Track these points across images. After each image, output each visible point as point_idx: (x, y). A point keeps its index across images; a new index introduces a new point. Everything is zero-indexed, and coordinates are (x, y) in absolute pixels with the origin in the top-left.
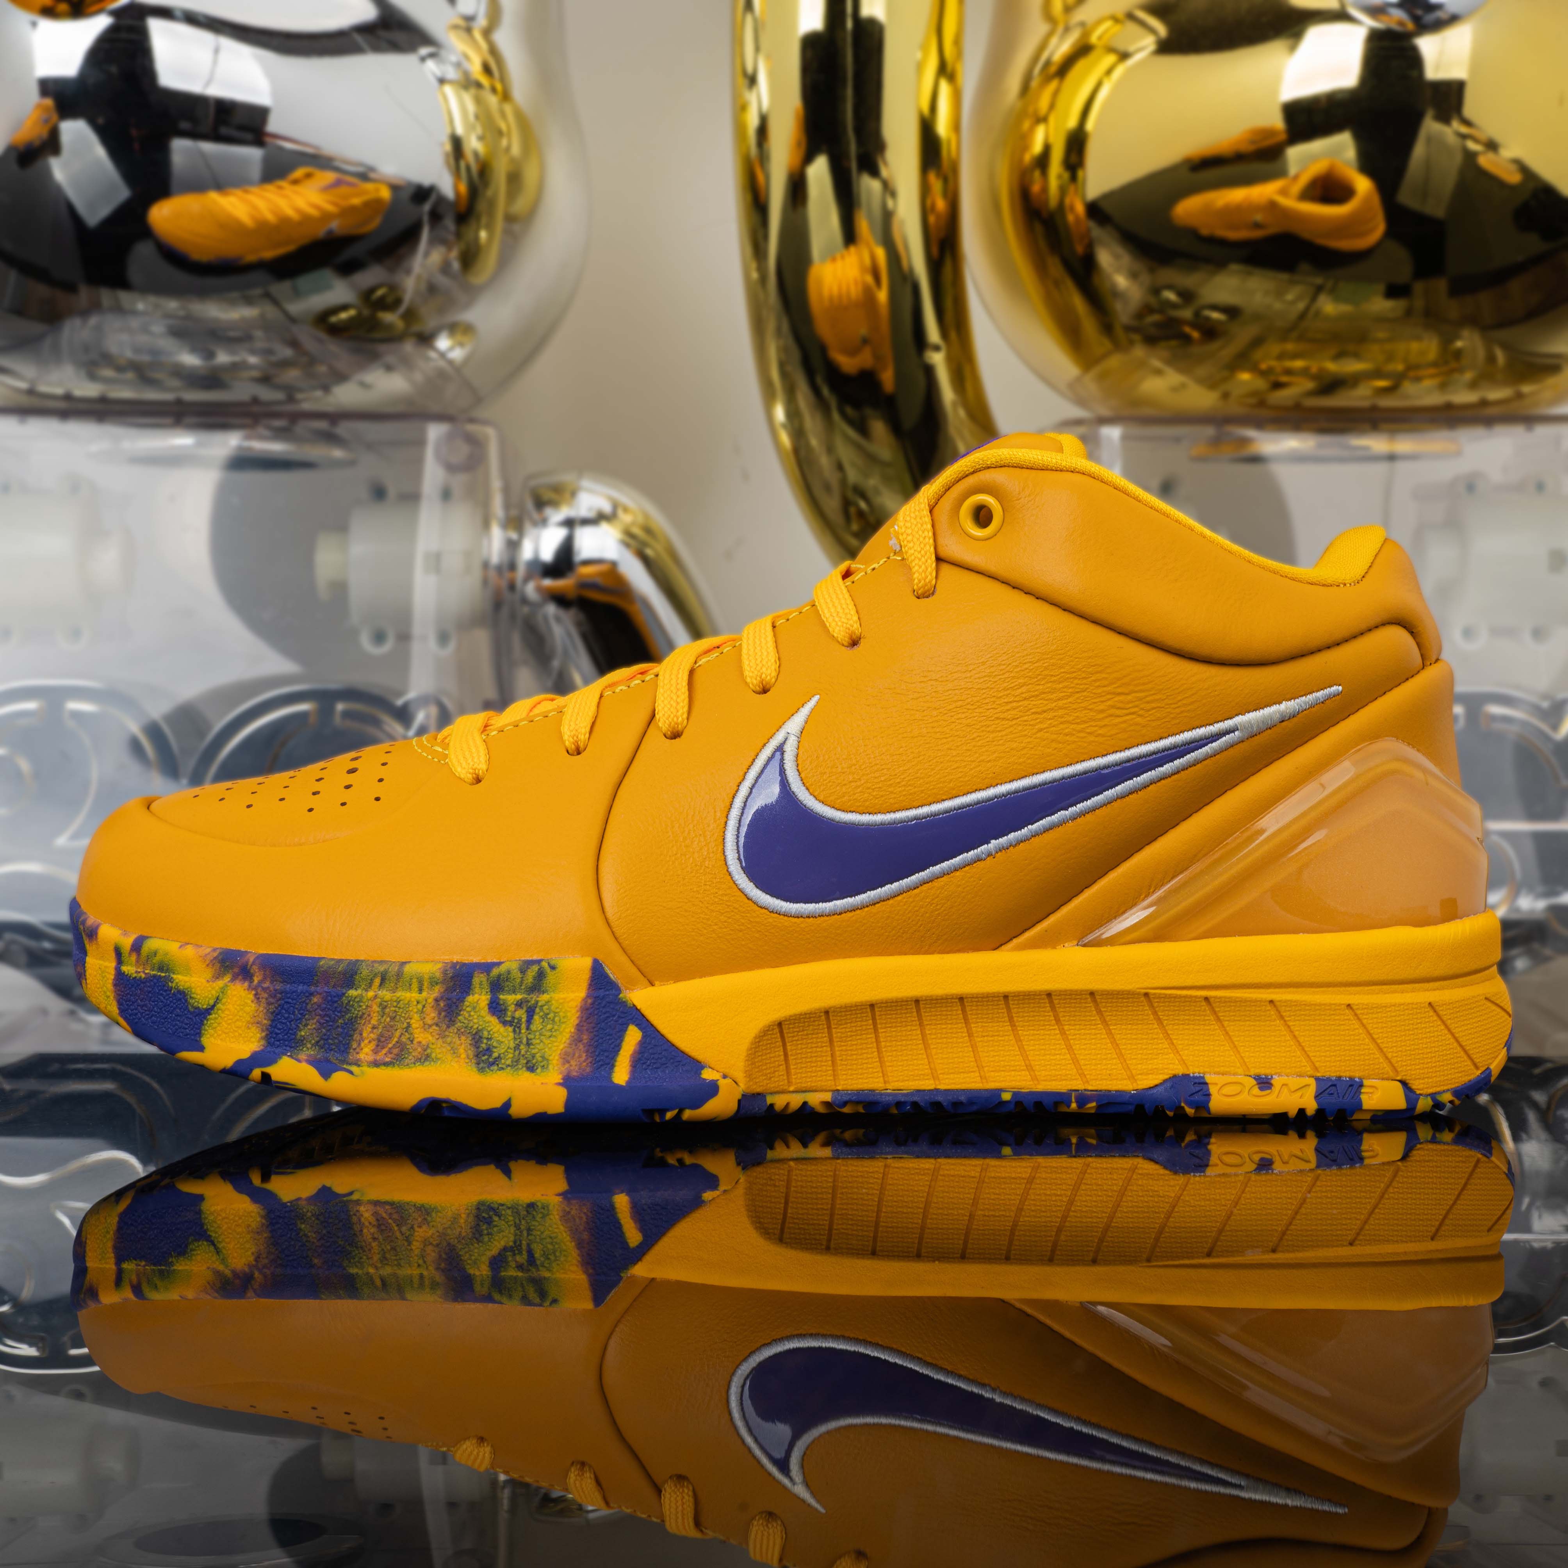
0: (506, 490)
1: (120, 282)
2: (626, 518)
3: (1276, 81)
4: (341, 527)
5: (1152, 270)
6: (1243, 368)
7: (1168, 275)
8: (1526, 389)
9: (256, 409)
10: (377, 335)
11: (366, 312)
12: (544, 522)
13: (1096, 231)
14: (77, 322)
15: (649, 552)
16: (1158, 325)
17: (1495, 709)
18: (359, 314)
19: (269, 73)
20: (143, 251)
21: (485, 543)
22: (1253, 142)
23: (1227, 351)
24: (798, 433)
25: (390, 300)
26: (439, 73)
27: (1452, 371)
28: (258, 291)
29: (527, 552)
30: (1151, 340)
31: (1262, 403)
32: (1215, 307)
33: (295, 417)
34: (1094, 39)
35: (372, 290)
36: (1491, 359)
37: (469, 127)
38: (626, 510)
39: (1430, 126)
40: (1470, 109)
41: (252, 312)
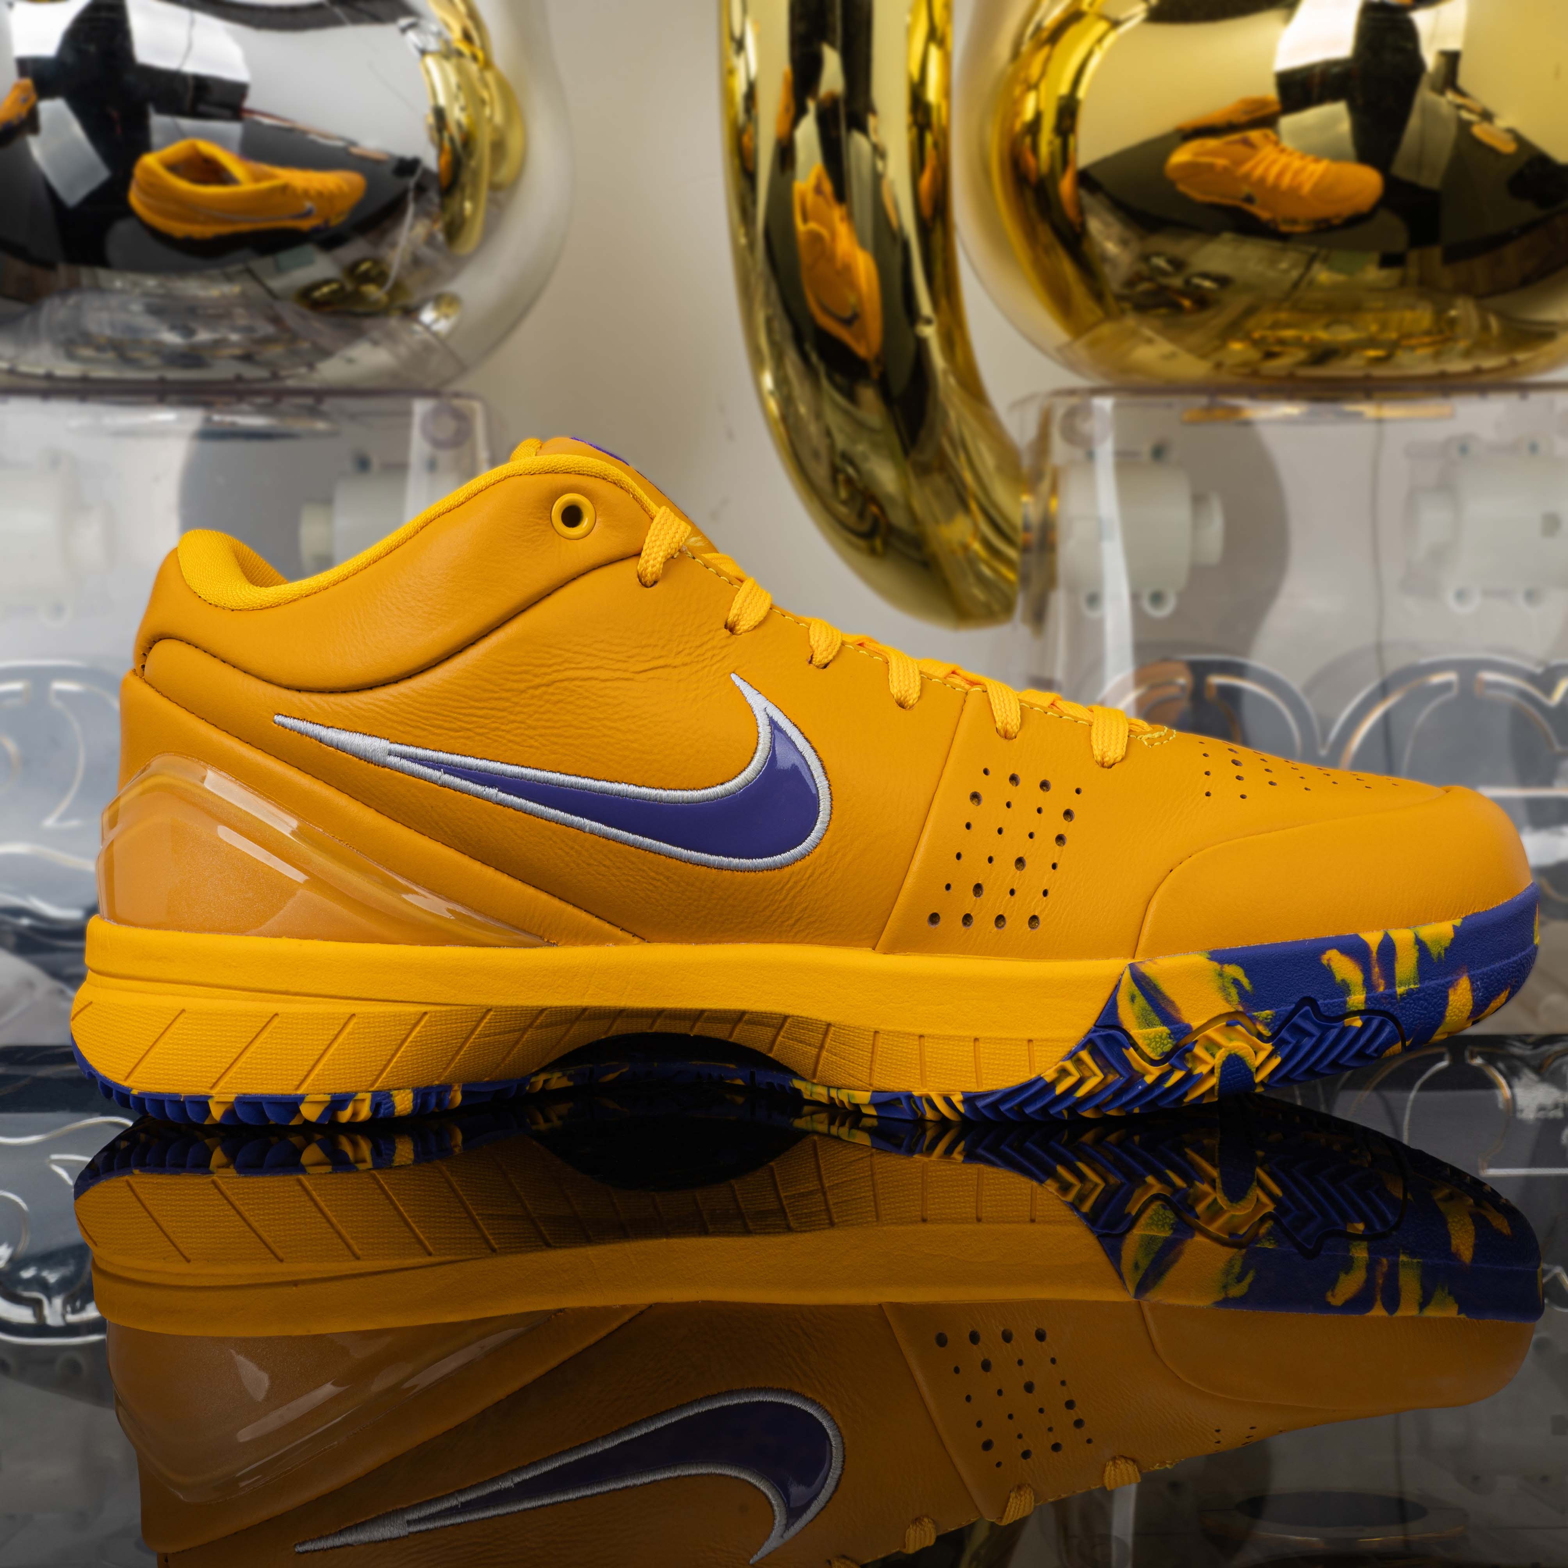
1: (100, 260)
3: (1271, 54)
4: (326, 501)
5: (1142, 238)
6: (1236, 338)
7: (1159, 242)
8: (1521, 356)
9: (240, 386)
10: (360, 309)
13: (1088, 199)
14: (56, 301)
16: (1148, 293)
17: (1490, 676)
18: (342, 289)
20: (122, 228)
22: (1245, 111)
23: (1218, 320)
24: (787, 401)
25: (374, 272)
26: (420, 45)
27: (1445, 340)
28: (239, 268)
30: (1141, 309)
31: (1254, 373)
32: (1206, 276)
33: (279, 394)
34: (1085, 6)
35: (356, 265)
36: (1485, 326)
37: (452, 98)
41: (232, 289)
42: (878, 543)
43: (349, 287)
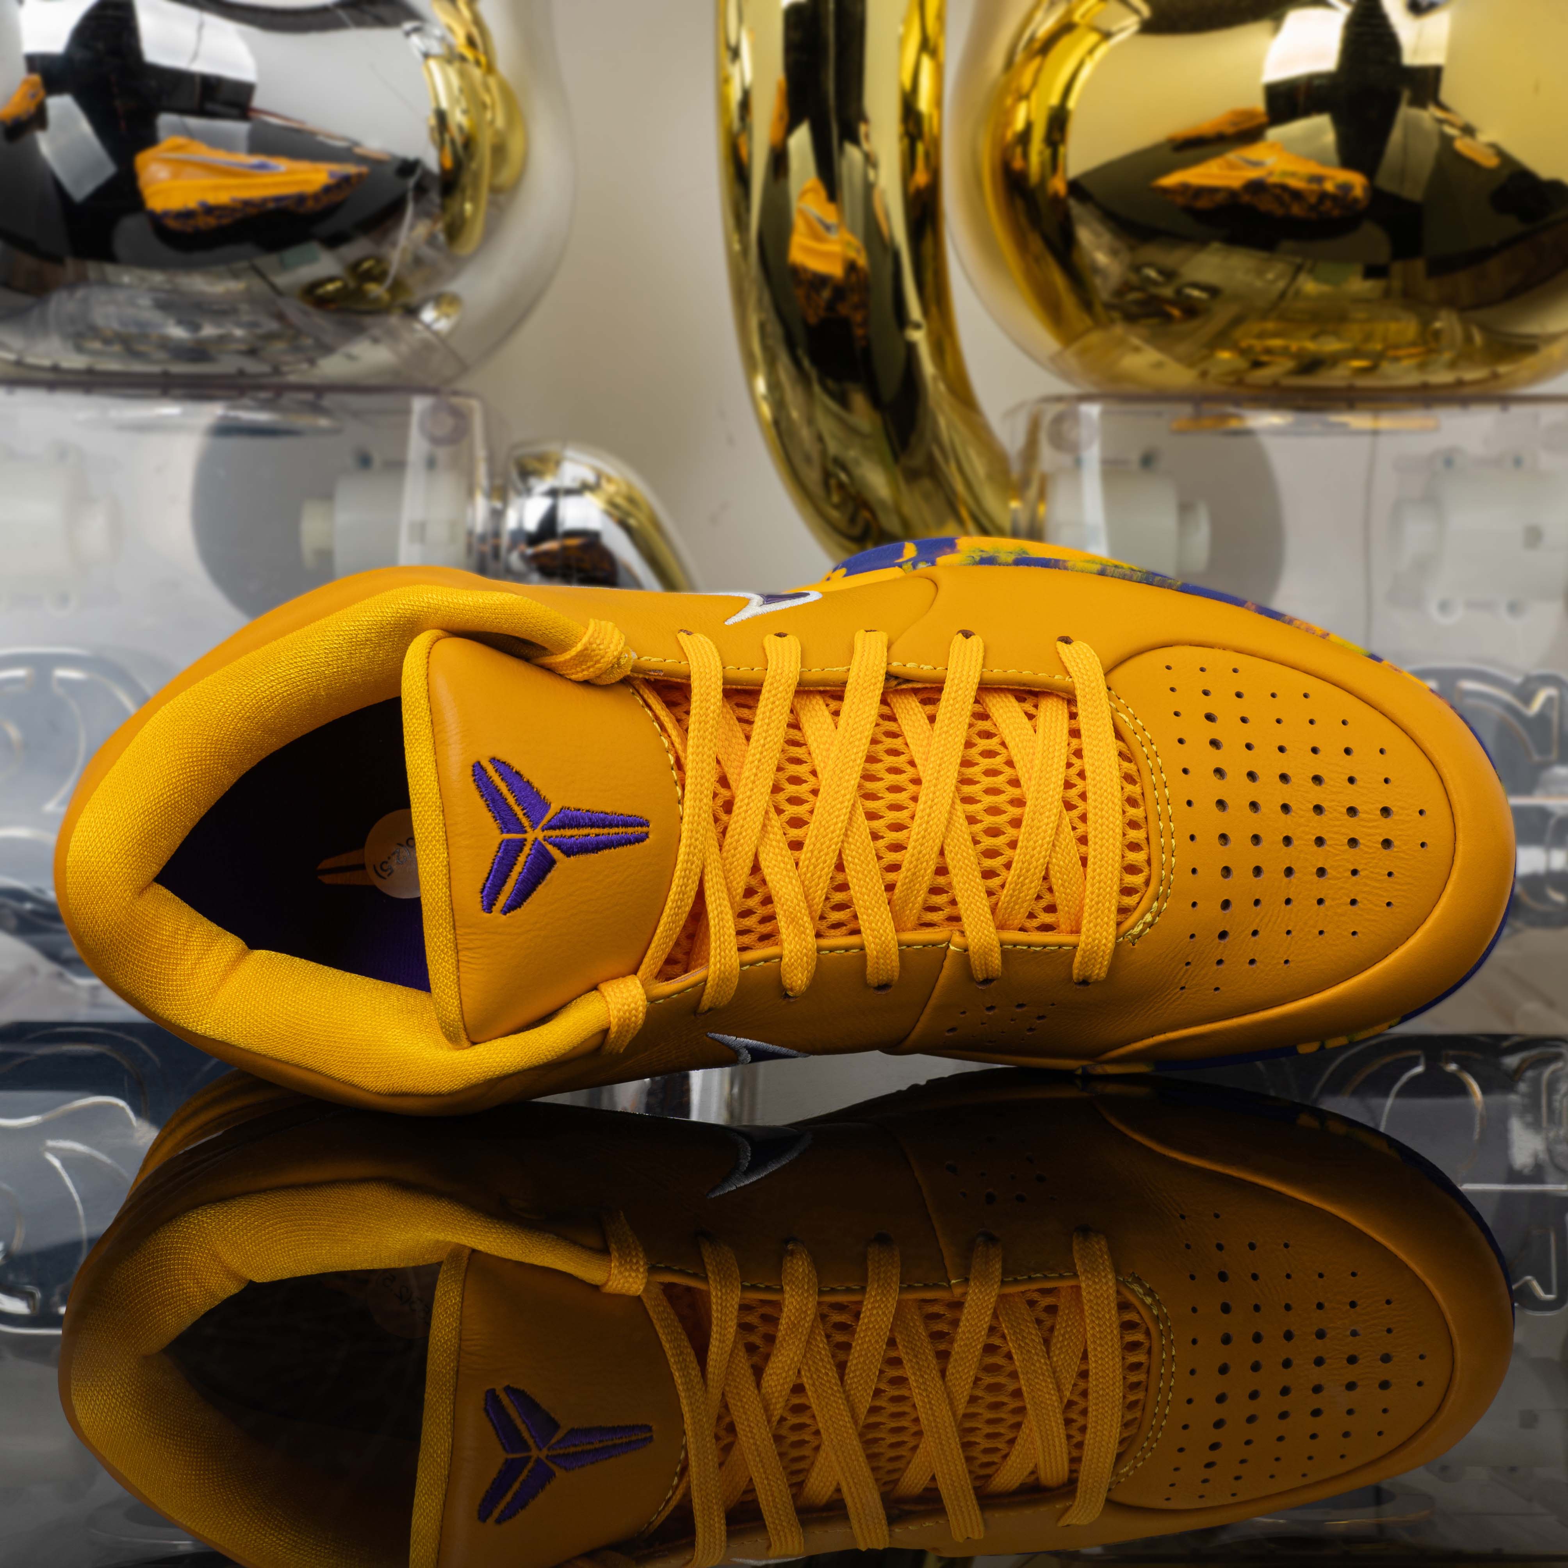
0: (491, 459)
1: (107, 255)
2: (610, 488)
4: (327, 496)
5: (1132, 249)
6: (1224, 347)
7: (1149, 252)
8: (1503, 369)
9: (242, 381)
10: (360, 306)
11: (352, 284)
12: (528, 492)
13: (1076, 207)
14: (64, 294)
15: (632, 522)
16: (1139, 303)
17: (1469, 685)
18: (345, 287)
19: (254, 51)
20: (132, 223)
21: (469, 512)
22: (1234, 124)
23: (1207, 329)
24: (778, 404)
25: (376, 272)
26: (423, 48)
27: (1430, 351)
28: (243, 264)
29: (511, 521)
30: (1130, 318)
31: (1240, 382)
32: (1196, 286)
33: (281, 390)
34: (1077, 17)
35: (359, 263)
36: (1468, 339)
37: (454, 101)
38: (609, 480)
39: (1406, 112)
40: (1446, 93)
41: (238, 286)
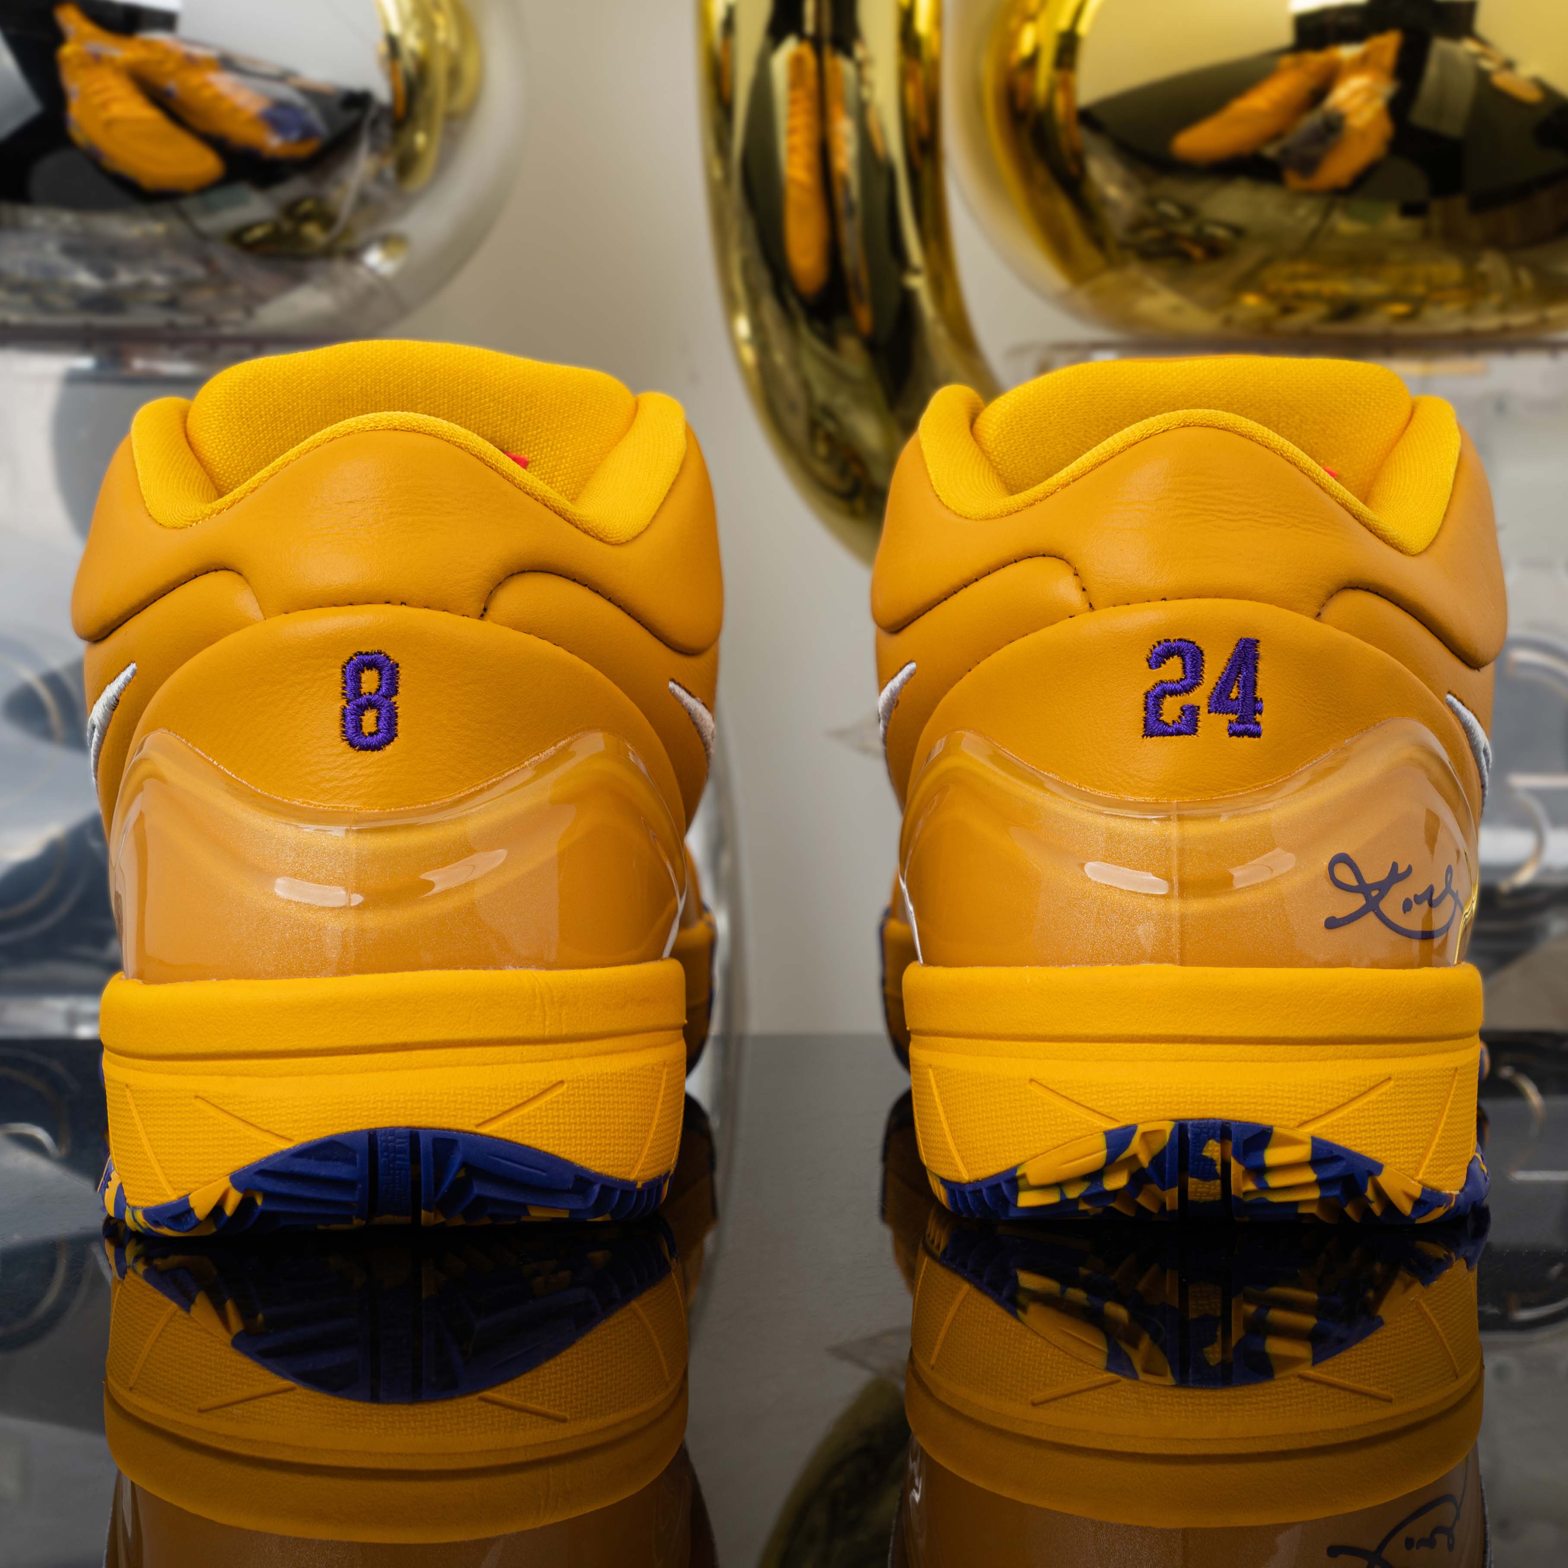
1: (22, 196)
5: (1147, 183)
6: (1250, 291)
7: (1168, 187)
8: (1551, 312)
10: (302, 252)
11: (287, 228)
13: (1086, 138)
16: (1156, 241)
17: (1521, 655)
18: (276, 231)
20: (49, 163)
23: (1234, 270)
24: (763, 348)
25: (318, 212)
27: (1476, 294)
30: (1147, 258)
31: (1269, 329)
32: (1219, 224)
35: (295, 204)
36: (1516, 280)
37: (405, 23)
39: (1440, 46)
40: (1483, 27)
41: (157, 229)
42: (860, 504)
43: (287, 226)
